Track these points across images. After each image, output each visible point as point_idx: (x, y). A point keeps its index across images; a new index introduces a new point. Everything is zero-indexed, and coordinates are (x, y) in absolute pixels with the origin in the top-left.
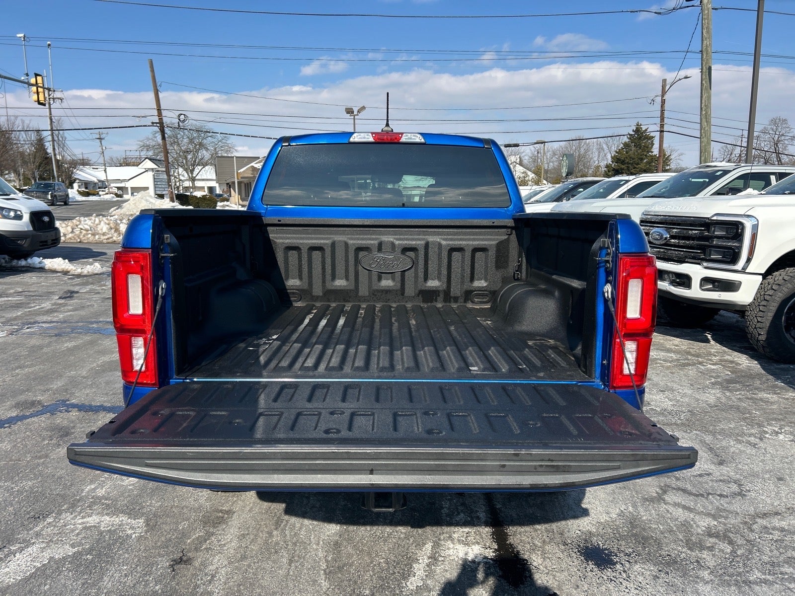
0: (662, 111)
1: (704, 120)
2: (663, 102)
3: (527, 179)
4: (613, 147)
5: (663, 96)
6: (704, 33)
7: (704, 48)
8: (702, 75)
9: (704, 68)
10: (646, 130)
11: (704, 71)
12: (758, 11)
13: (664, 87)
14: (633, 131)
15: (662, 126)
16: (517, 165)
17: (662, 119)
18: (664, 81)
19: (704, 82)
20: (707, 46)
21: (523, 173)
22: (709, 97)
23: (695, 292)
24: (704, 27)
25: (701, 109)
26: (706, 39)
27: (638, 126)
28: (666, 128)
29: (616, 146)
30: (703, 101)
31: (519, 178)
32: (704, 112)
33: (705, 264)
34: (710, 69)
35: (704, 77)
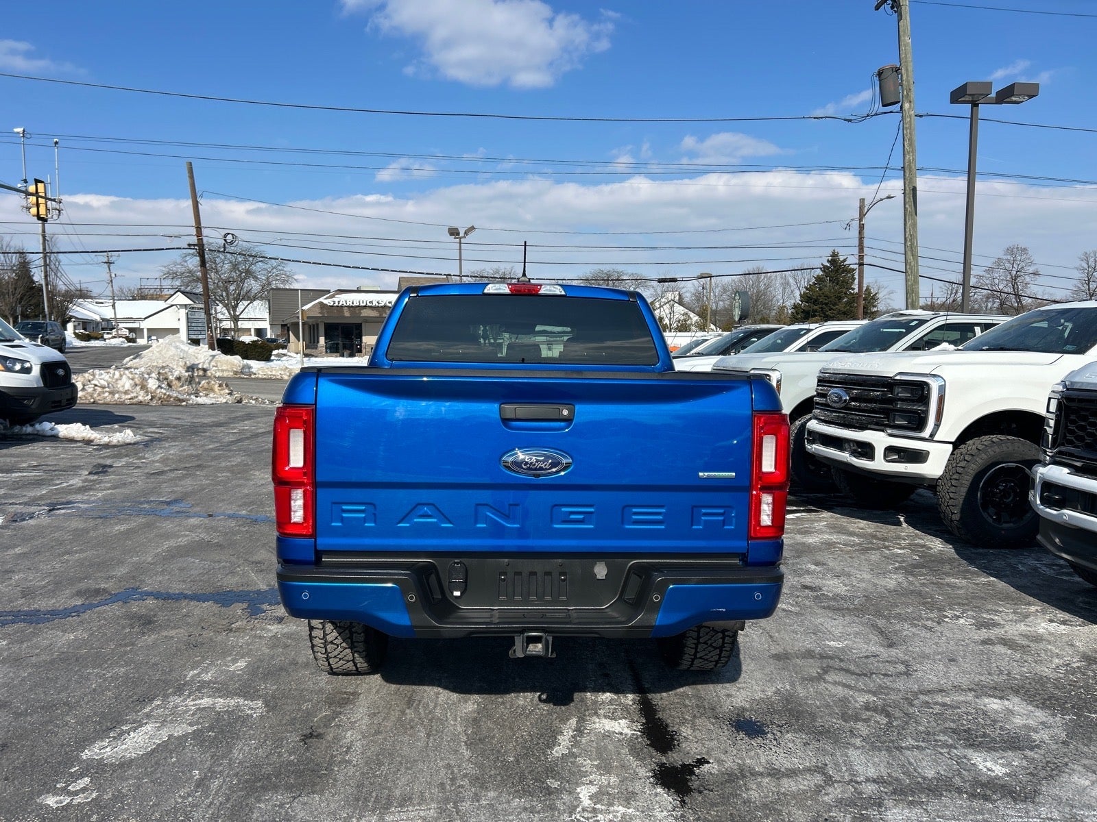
0: (861, 239)
1: (909, 253)
2: (862, 227)
3: (689, 322)
4: (802, 282)
5: (861, 220)
6: (906, 146)
7: (907, 164)
8: (905, 197)
9: (908, 189)
10: (845, 260)
11: (907, 192)
12: (971, 118)
13: (861, 208)
14: (828, 261)
15: (861, 257)
16: (676, 305)
17: (861, 249)
18: (862, 201)
19: (907, 206)
20: (910, 161)
21: (683, 315)
22: (915, 225)
23: (879, 464)
24: (906, 138)
25: (905, 239)
26: (908, 153)
27: (834, 255)
28: (866, 260)
29: (806, 280)
30: (908, 230)
31: (679, 322)
32: (909, 244)
33: (889, 431)
34: (914, 189)
35: (907, 200)
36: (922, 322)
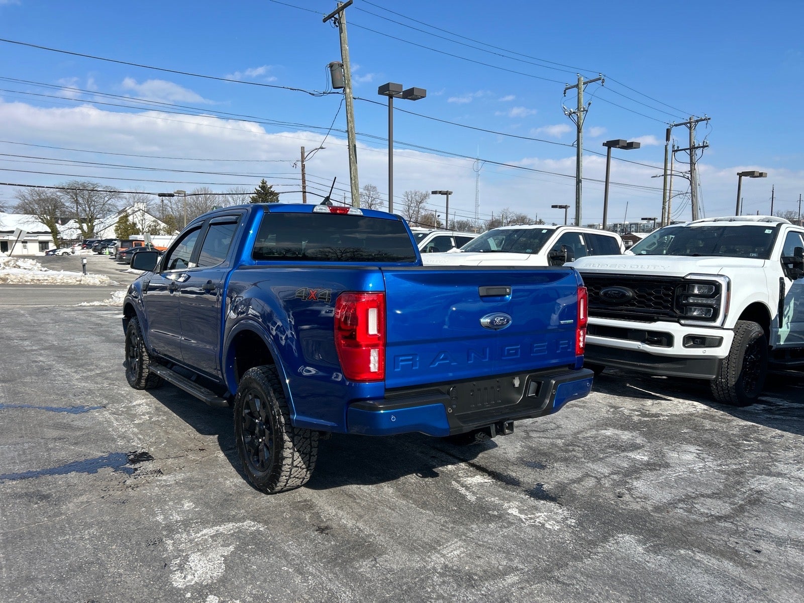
0: (303, 174)
1: (354, 188)
2: (303, 166)
3: (158, 228)
4: (238, 201)
5: (302, 162)
6: (349, 117)
7: (350, 129)
8: (349, 150)
9: (351, 145)
10: (271, 187)
11: (351, 147)
13: (303, 154)
14: (260, 187)
15: (304, 187)
16: (146, 214)
17: (304, 182)
18: (303, 148)
19: (351, 157)
20: (351, 128)
21: (154, 221)
22: (356, 169)
24: (349, 112)
25: (351, 178)
26: (350, 122)
27: (264, 183)
28: (307, 190)
29: (241, 199)
30: (352, 173)
31: (150, 227)
32: (353, 182)
34: (355, 146)
35: (351, 153)
36: (425, 235)
